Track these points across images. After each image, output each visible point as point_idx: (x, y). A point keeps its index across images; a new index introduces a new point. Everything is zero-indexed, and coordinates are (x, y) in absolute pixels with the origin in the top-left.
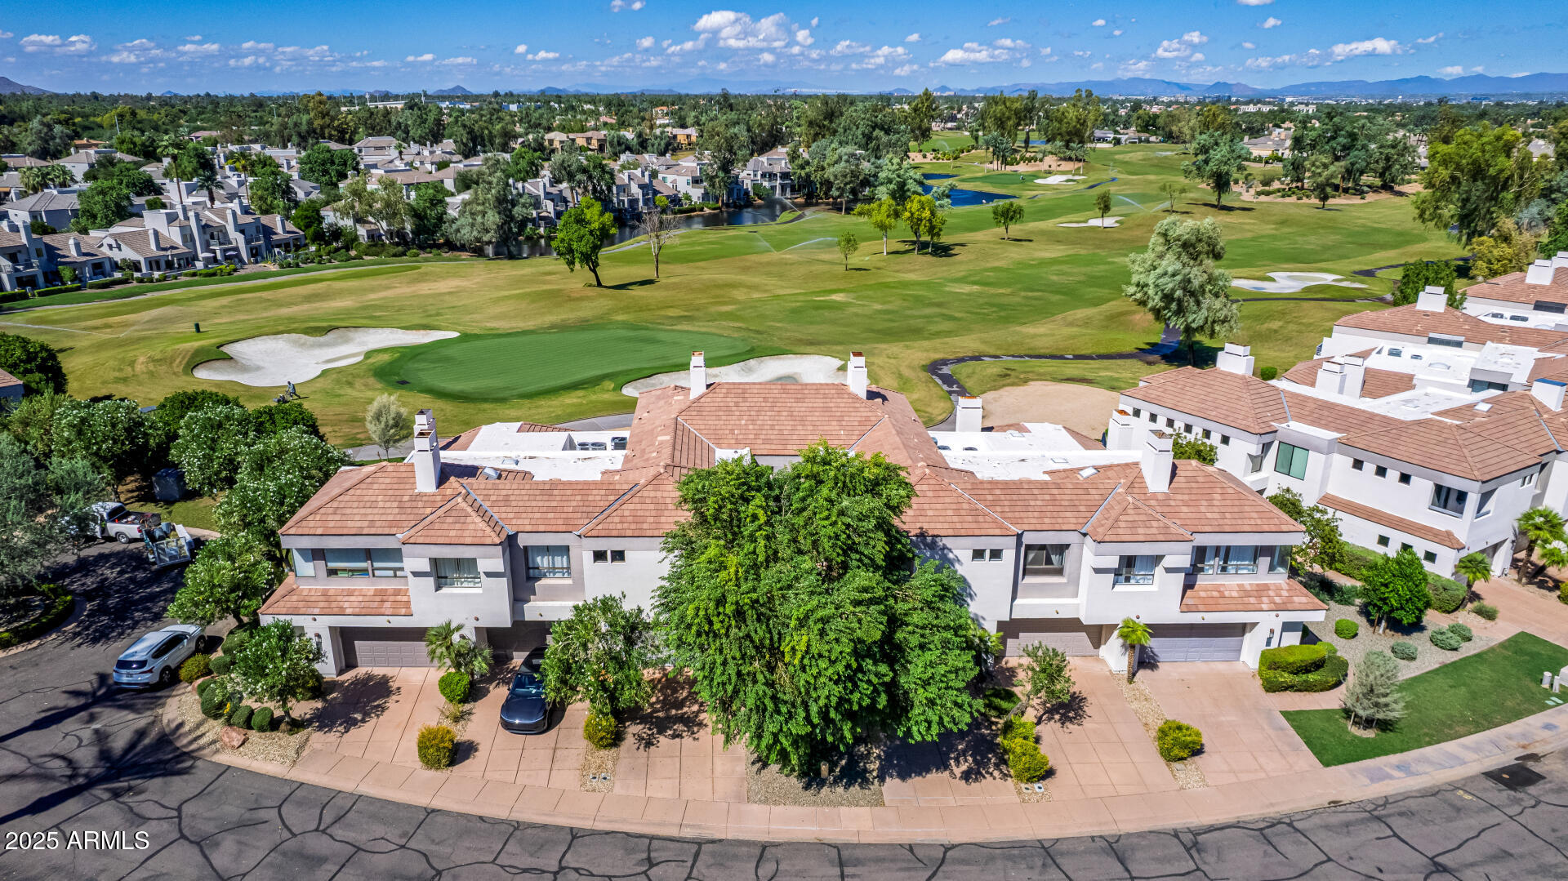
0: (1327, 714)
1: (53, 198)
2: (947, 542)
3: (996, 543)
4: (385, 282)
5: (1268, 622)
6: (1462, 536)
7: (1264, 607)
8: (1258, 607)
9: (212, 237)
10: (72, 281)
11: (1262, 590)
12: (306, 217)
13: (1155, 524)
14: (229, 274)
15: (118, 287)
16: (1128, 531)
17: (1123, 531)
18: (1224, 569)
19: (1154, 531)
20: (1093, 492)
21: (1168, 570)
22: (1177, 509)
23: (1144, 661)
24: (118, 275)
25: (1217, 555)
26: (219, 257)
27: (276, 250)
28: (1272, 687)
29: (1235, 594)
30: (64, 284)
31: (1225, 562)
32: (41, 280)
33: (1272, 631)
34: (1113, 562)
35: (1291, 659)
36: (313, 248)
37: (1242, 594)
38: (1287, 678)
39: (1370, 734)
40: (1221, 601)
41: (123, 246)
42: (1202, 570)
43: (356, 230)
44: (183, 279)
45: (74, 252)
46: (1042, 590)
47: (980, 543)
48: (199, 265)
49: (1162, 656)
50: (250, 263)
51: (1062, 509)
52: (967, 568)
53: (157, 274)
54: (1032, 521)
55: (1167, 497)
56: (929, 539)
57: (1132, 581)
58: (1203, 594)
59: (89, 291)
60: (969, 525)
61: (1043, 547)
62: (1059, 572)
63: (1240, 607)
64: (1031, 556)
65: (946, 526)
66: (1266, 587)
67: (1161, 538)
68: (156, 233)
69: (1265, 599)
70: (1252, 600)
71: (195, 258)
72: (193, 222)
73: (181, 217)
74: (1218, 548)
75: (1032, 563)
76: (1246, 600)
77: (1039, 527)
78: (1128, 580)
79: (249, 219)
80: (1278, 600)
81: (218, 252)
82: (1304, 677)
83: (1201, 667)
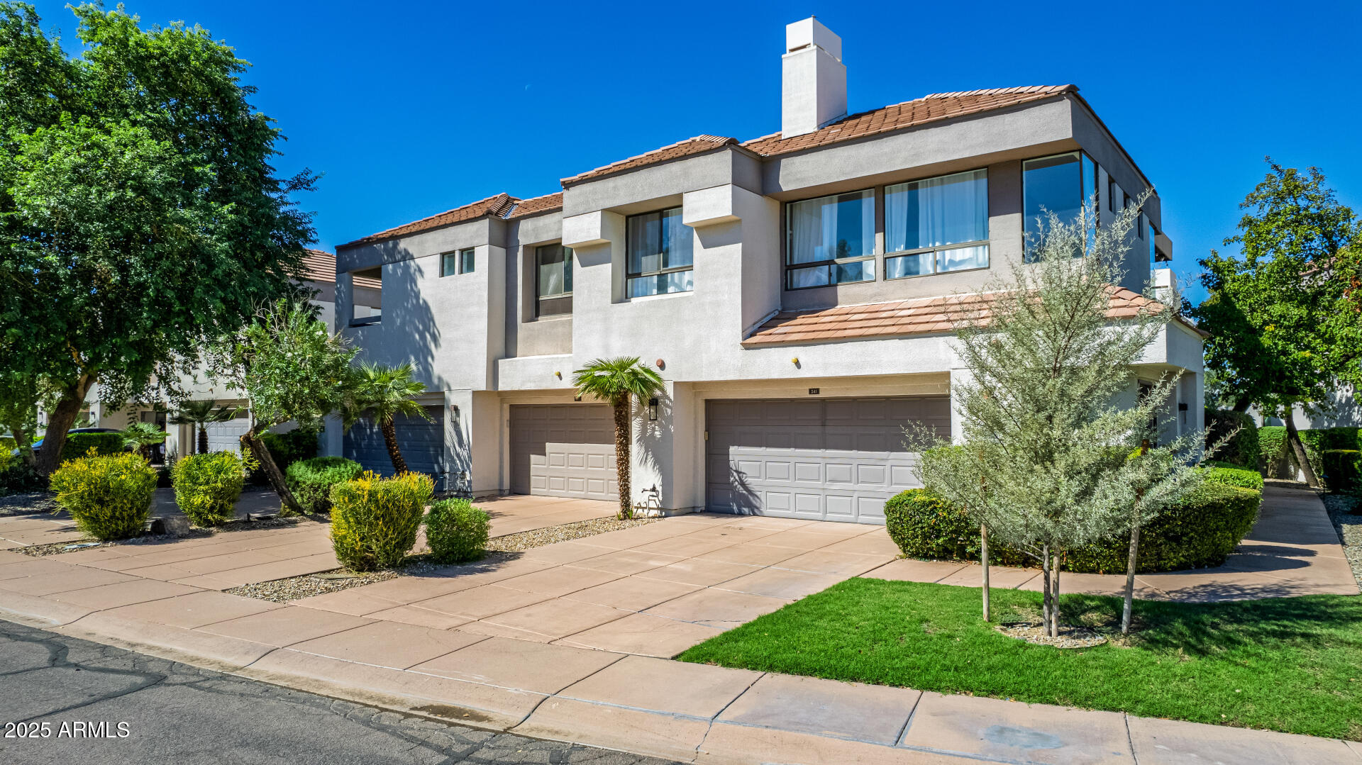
2: (411, 245)
3: (466, 236)
8: (940, 326)
18: (912, 269)
23: (723, 505)
25: (880, 226)
29: (907, 312)
34: (592, 227)
40: (858, 324)
46: (552, 339)
47: (449, 241)
56: (391, 243)
64: (553, 278)
75: (552, 291)
78: (662, 286)
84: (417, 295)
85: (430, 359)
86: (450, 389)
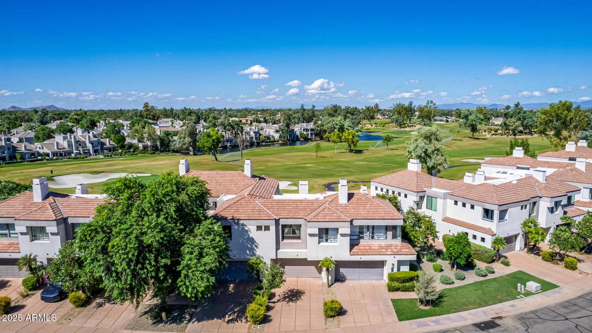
0: (412, 301)
1: (30, 133)
2: (245, 222)
3: (267, 223)
4: (141, 161)
5: (391, 261)
6: (494, 230)
7: (388, 253)
8: (385, 253)
9: (80, 145)
10: (20, 159)
11: (389, 246)
12: (119, 139)
13: (335, 215)
14: (83, 158)
15: (37, 162)
16: (322, 217)
17: (320, 218)
18: (373, 237)
19: (334, 217)
20: (316, 204)
21: (342, 235)
22: (349, 210)
23: (339, 279)
24: (39, 158)
25: (368, 230)
26: (81, 153)
27: (105, 151)
28: (392, 289)
29: (376, 248)
30: (16, 160)
31: (373, 234)
32: (7, 158)
33: (393, 265)
34: (316, 231)
35: (399, 276)
36: (120, 151)
37: (380, 248)
38: (396, 284)
39: (428, 308)
40: (369, 251)
41: (44, 148)
42: (363, 238)
43: (138, 144)
44: (65, 160)
45: (24, 149)
46: (291, 246)
47: (260, 223)
48: (73, 155)
49: (348, 277)
50: (93, 155)
51: (300, 210)
52: (253, 233)
53: (55, 158)
54: (285, 215)
55: (346, 206)
56: (236, 221)
57: (329, 241)
58: (362, 248)
59: (26, 163)
60: (256, 216)
61: (291, 226)
62: (299, 238)
63: (377, 253)
64: (286, 230)
65: (246, 215)
66: (391, 245)
67: (336, 220)
68: (57, 143)
69: (389, 250)
70: (383, 250)
71: (73, 153)
72: (73, 140)
73: (69, 138)
74: (368, 227)
75: (287, 234)
76: (381, 250)
77: (286, 217)
78: (327, 240)
79: (96, 139)
80: (395, 250)
81: (81, 151)
82: (404, 284)
83: (366, 282)
84: (248, 235)
85: (255, 251)
86: (263, 258)
